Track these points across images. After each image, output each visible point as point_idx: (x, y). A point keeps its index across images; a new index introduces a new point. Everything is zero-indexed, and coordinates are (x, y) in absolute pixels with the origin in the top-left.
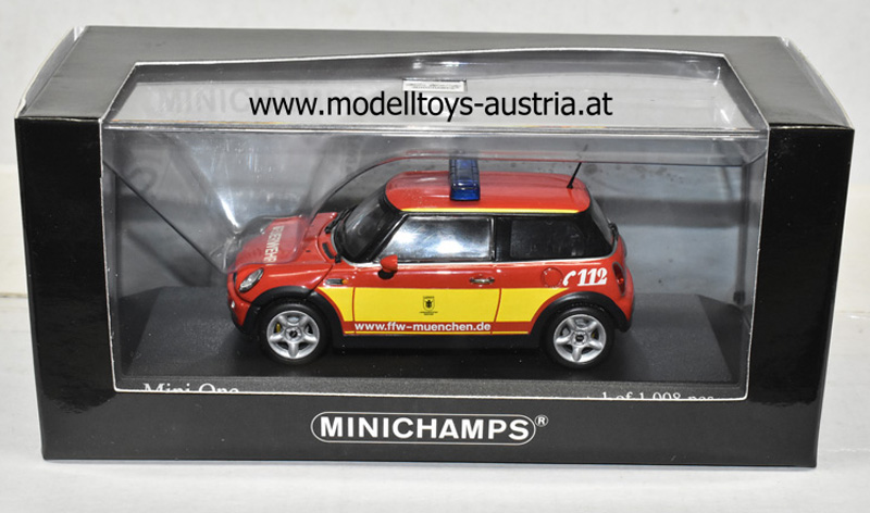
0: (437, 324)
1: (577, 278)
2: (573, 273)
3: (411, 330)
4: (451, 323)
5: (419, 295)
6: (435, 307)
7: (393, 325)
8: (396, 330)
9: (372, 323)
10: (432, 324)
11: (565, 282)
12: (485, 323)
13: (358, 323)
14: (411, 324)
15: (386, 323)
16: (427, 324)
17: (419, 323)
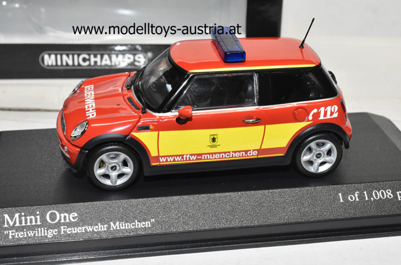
0: (220, 153)
1: (318, 114)
2: (315, 111)
3: (201, 159)
4: (229, 152)
5: (207, 133)
6: (218, 142)
7: (188, 156)
8: (190, 160)
9: (172, 156)
10: (215, 153)
11: (310, 118)
12: (253, 150)
13: (162, 157)
14: (201, 155)
15: (182, 156)
16: (212, 154)
17: (206, 154)
